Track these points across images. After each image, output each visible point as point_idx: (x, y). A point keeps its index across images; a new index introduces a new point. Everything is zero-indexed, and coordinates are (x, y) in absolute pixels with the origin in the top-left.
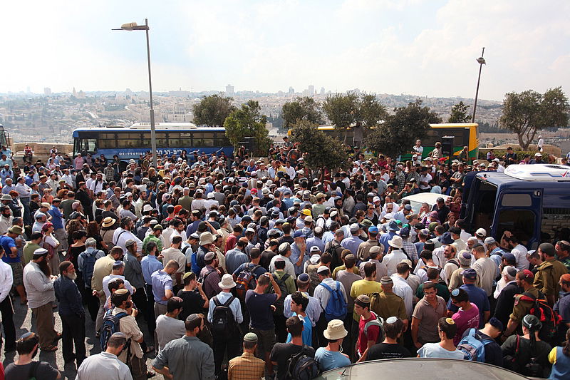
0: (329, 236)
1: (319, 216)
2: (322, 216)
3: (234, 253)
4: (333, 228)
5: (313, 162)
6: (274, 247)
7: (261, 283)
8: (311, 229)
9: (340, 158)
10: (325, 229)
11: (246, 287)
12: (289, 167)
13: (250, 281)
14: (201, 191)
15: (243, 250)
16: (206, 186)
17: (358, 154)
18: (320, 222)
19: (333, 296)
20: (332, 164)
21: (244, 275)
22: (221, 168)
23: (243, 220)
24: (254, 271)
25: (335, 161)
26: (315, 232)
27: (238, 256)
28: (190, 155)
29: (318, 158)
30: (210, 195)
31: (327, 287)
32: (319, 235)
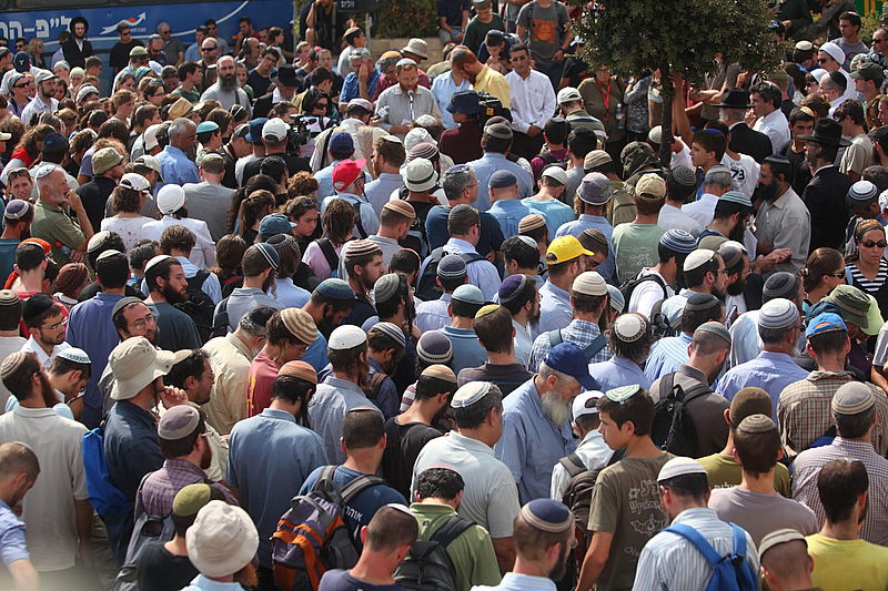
0: (673, 354)
1: (645, 272)
2: (654, 271)
3: (266, 430)
4: (689, 322)
5: (616, 39)
6: (435, 403)
7: (381, 539)
8: (602, 326)
9: (738, 22)
10: (658, 326)
11: (310, 561)
12: (524, 74)
13: (330, 537)
14: (138, 181)
15: (302, 418)
16: (159, 156)
17: (836, 18)
18: (646, 297)
19: (721, 580)
20: (700, 48)
21: (308, 509)
22: (229, 84)
23: (317, 300)
24: (355, 499)
25: (716, 36)
26: (615, 337)
27: (284, 442)
28: (107, 36)
29: (639, 24)
30: (170, 194)
31: (695, 541)
32: (633, 351)
